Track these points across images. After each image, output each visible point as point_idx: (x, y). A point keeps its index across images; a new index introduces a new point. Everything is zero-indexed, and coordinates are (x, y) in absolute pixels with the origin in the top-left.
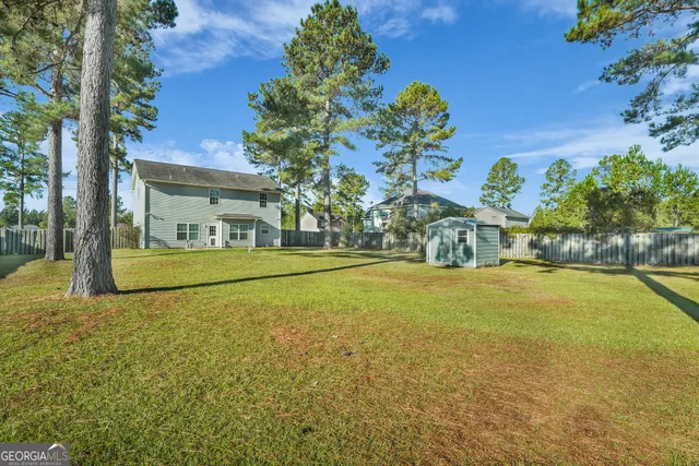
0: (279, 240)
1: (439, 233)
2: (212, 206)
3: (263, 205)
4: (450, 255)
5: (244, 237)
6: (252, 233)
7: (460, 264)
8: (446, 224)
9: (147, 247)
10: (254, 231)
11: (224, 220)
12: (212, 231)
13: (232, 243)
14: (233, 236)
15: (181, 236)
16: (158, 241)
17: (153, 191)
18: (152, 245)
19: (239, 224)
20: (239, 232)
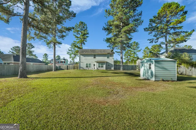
0: (113, 68)
1: (144, 65)
2: (94, 59)
3: (108, 57)
4: (146, 75)
5: (102, 67)
6: (105, 66)
7: (150, 79)
8: (145, 61)
9: (80, 69)
10: (105, 65)
11: (97, 62)
12: (94, 65)
13: (99, 68)
14: (99, 67)
15: (87, 67)
16: (82, 68)
17: (81, 56)
18: (81, 69)
19: (101, 63)
20: (101, 65)
